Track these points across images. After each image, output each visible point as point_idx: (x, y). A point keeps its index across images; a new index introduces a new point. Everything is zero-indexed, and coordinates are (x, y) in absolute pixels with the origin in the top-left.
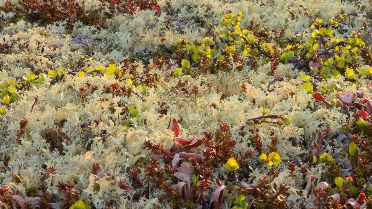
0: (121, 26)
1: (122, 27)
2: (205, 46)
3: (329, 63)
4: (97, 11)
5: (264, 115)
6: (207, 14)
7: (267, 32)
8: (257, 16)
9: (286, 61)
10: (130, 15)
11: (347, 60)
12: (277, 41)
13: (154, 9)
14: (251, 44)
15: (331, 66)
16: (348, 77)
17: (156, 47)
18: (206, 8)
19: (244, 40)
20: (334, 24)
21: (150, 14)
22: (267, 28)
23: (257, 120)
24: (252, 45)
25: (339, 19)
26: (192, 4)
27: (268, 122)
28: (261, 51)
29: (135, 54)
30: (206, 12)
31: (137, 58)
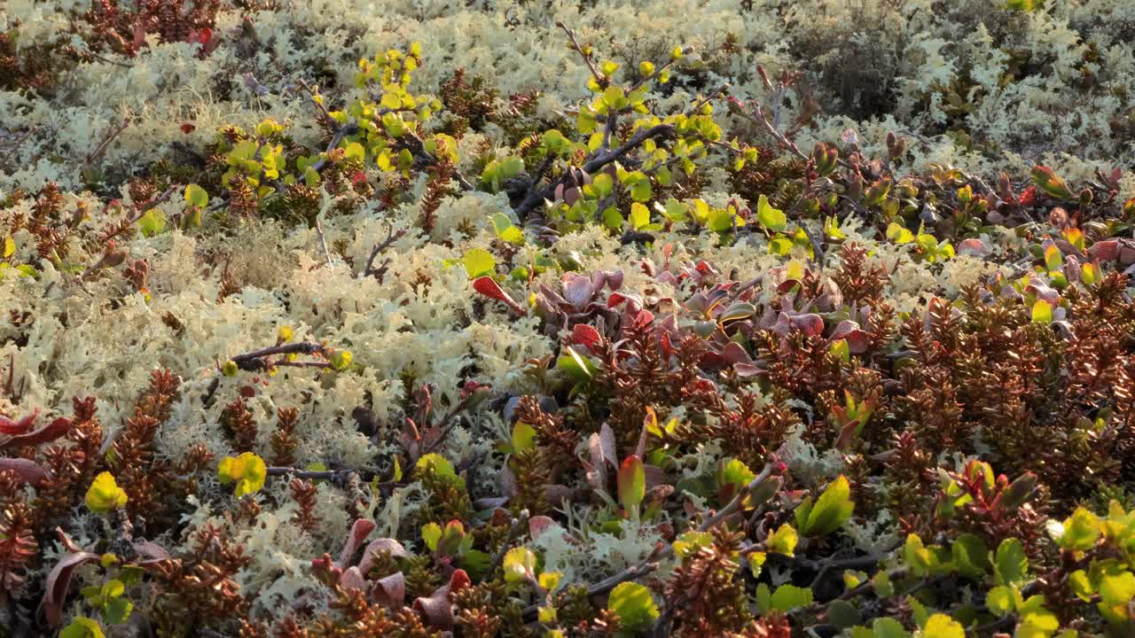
0: (91, 89)
1: (94, 92)
2: (261, 145)
3: (596, 190)
4: (48, 48)
5: (278, 345)
6: (350, 50)
7: (491, 102)
8: (483, 53)
9: (495, 184)
10: (125, 58)
11: (659, 178)
12: (505, 128)
13: (196, 39)
14: (396, 138)
15: (602, 198)
16: (635, 229)
17: (163, 150)
18: (345, 35)
19: (378, 127)
20: (657, 75)
21: (181, 54)
22: (493, 90)
23: (263, 358)
24: (399, 139)
25: (672, 61)
26: (312, 24)
27: (298, 365)
28: (423, 155)
29: (104, 170)
30: (348, 43)
31: (104, 183)
